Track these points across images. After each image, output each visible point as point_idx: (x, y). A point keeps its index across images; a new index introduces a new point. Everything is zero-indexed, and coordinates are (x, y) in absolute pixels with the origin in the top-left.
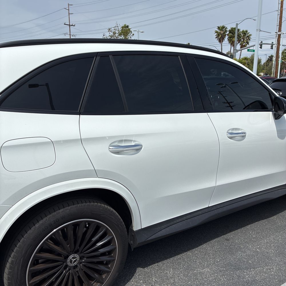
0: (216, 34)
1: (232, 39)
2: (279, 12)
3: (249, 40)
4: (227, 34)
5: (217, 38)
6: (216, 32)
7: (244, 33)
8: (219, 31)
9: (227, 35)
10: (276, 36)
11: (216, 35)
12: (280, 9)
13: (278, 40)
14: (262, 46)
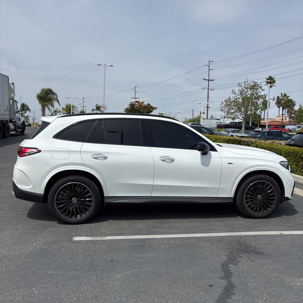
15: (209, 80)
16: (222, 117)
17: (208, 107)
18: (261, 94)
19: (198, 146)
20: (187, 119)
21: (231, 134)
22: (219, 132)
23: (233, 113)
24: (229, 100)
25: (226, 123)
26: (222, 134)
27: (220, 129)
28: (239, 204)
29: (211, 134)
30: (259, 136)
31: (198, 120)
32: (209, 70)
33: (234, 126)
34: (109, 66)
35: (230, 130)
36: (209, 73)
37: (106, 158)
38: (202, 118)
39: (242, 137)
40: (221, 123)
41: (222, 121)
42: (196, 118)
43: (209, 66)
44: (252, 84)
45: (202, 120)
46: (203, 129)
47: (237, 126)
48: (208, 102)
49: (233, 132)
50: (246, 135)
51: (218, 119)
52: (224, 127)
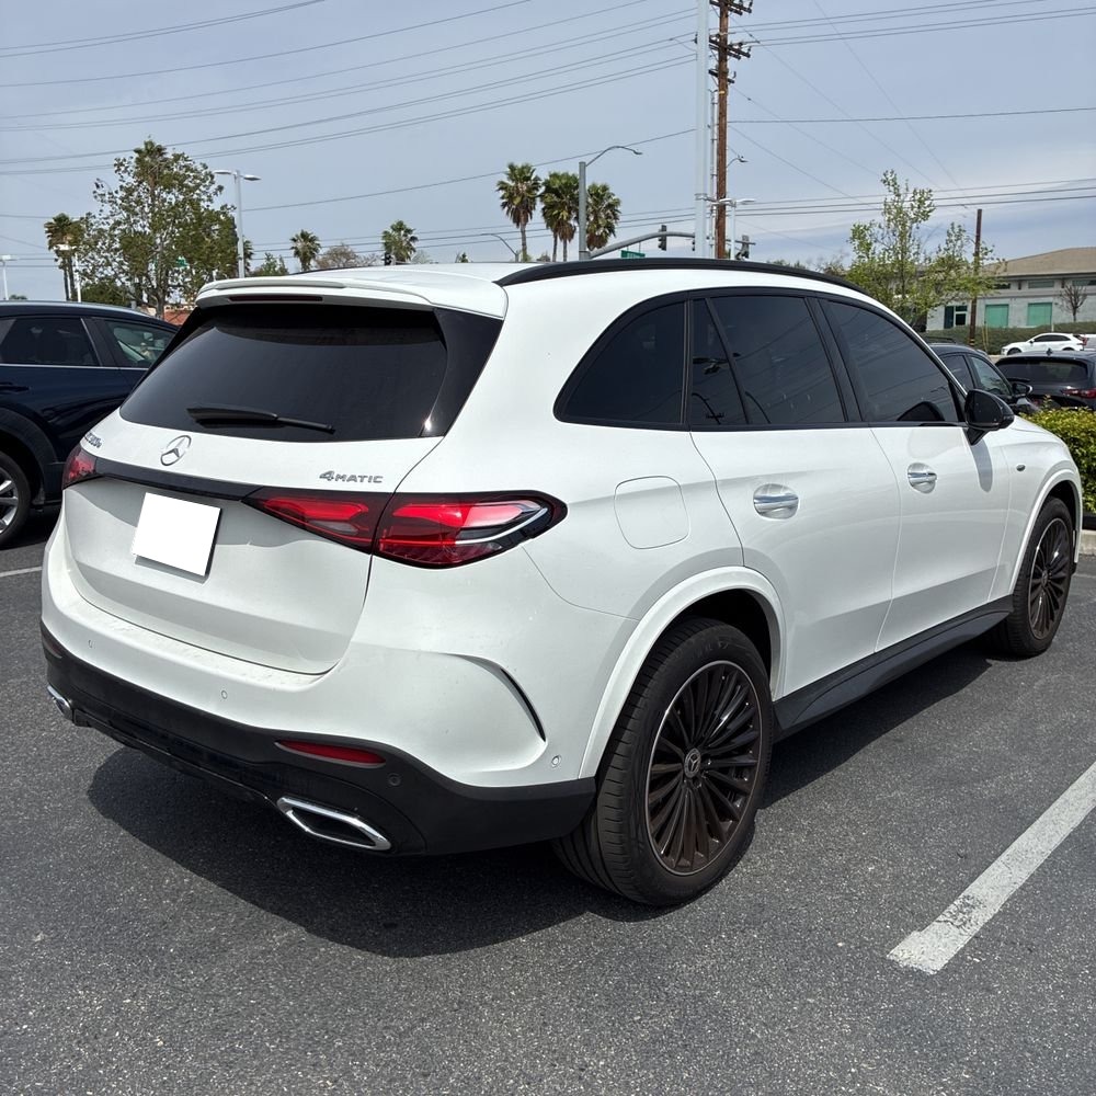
0: (502, 193)
1: (556, 212)
2: (713, 132)
3: (616, 218)
4: (538, 193)
5: (506, 208)
6: (503, 186)
7: (597, 194)
8: (512, 184)
9: (538, 199)
10: (712, 210)
11: (503, 198)
12: (716, 121)
13: (717, 223)
14: (665, 240)
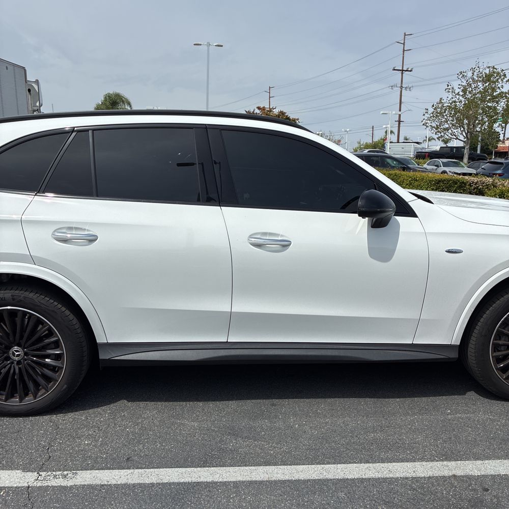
15: (403, 70)
16: (425, 139)
17: (399, 121)
18: (503, 90)
19: (360, 203)
20: (362, 143)
21: (443, 169)
22: (418, 165)
23: (447, 129)
24: (440, 105)
25: (433, 149)
26: (426, 169)
27: (421, 160)
28: (474, 362)
29: (404, 169)
30: (499, 172)
31: (381, 145)
32: (404, 50)
33: (448, 153)
34: (216, 46)
35: (441, 161)
36: (403, 57)
37: (92, 239)
38: (388, 141)
39: (464, 174)
40: (423, 148)
41: (425, 145)
42: (379, 141)
43: (404, 44)
44: (487, 71)
45: (389, 144)
46: (389, 161)
47: (454, 155)
48: (400, 110)
49: (445, 165)
50: (473, 171)
51: (417, 143)
52: (428, 156)
